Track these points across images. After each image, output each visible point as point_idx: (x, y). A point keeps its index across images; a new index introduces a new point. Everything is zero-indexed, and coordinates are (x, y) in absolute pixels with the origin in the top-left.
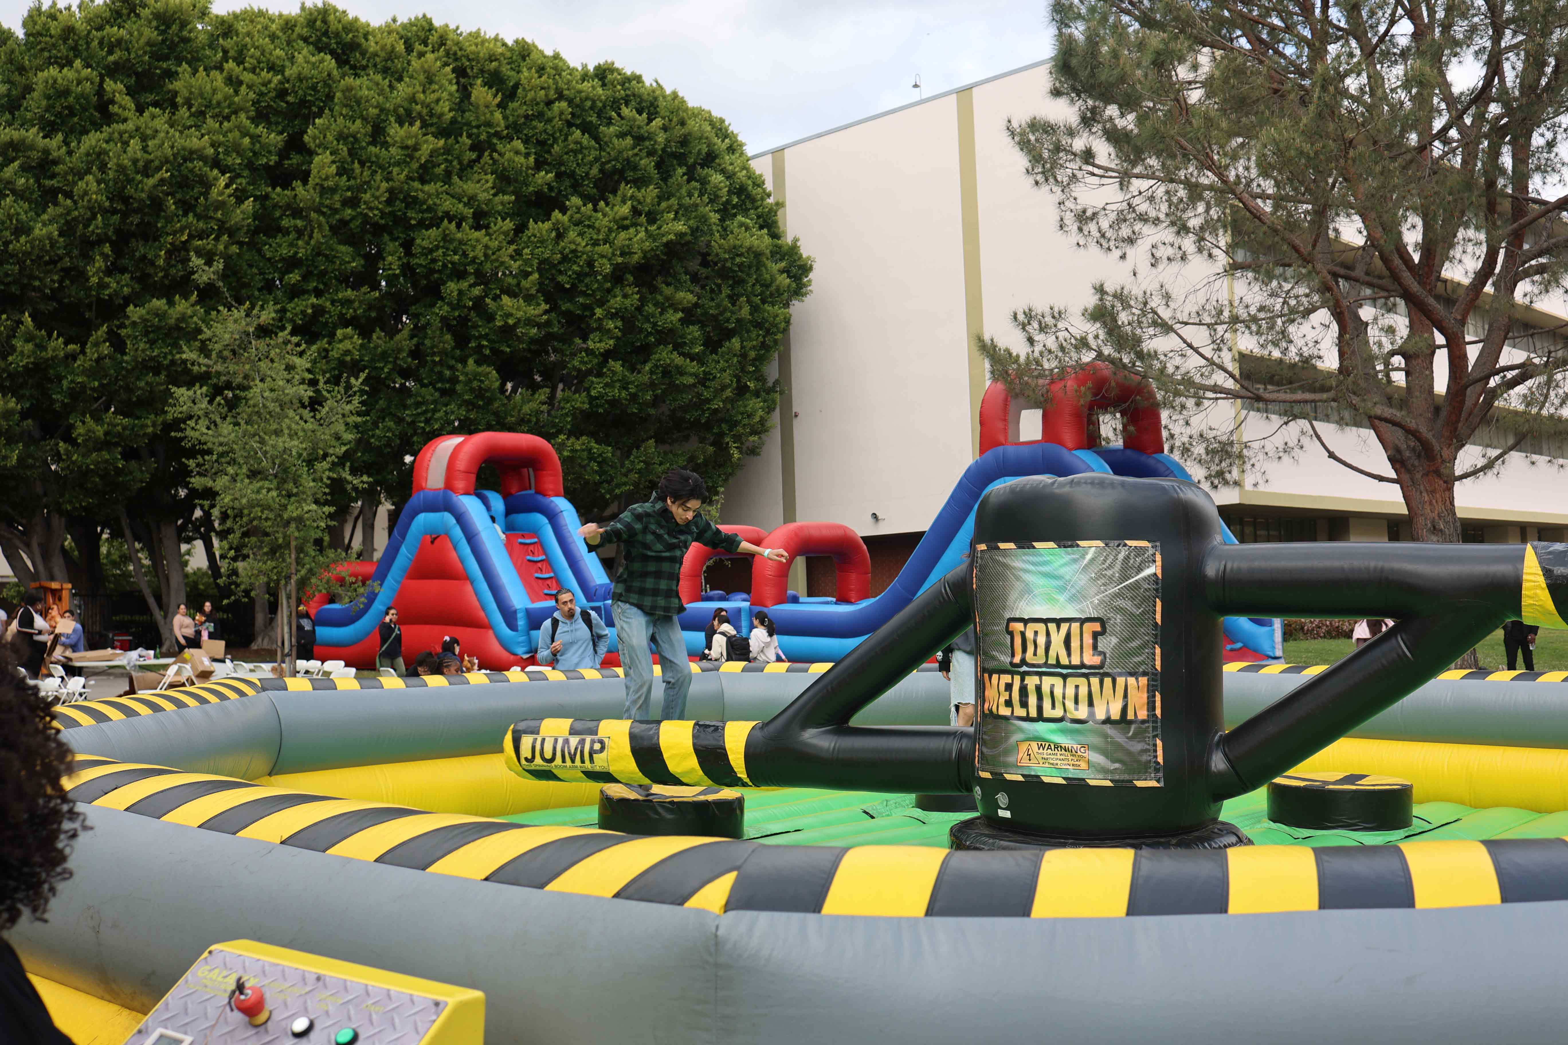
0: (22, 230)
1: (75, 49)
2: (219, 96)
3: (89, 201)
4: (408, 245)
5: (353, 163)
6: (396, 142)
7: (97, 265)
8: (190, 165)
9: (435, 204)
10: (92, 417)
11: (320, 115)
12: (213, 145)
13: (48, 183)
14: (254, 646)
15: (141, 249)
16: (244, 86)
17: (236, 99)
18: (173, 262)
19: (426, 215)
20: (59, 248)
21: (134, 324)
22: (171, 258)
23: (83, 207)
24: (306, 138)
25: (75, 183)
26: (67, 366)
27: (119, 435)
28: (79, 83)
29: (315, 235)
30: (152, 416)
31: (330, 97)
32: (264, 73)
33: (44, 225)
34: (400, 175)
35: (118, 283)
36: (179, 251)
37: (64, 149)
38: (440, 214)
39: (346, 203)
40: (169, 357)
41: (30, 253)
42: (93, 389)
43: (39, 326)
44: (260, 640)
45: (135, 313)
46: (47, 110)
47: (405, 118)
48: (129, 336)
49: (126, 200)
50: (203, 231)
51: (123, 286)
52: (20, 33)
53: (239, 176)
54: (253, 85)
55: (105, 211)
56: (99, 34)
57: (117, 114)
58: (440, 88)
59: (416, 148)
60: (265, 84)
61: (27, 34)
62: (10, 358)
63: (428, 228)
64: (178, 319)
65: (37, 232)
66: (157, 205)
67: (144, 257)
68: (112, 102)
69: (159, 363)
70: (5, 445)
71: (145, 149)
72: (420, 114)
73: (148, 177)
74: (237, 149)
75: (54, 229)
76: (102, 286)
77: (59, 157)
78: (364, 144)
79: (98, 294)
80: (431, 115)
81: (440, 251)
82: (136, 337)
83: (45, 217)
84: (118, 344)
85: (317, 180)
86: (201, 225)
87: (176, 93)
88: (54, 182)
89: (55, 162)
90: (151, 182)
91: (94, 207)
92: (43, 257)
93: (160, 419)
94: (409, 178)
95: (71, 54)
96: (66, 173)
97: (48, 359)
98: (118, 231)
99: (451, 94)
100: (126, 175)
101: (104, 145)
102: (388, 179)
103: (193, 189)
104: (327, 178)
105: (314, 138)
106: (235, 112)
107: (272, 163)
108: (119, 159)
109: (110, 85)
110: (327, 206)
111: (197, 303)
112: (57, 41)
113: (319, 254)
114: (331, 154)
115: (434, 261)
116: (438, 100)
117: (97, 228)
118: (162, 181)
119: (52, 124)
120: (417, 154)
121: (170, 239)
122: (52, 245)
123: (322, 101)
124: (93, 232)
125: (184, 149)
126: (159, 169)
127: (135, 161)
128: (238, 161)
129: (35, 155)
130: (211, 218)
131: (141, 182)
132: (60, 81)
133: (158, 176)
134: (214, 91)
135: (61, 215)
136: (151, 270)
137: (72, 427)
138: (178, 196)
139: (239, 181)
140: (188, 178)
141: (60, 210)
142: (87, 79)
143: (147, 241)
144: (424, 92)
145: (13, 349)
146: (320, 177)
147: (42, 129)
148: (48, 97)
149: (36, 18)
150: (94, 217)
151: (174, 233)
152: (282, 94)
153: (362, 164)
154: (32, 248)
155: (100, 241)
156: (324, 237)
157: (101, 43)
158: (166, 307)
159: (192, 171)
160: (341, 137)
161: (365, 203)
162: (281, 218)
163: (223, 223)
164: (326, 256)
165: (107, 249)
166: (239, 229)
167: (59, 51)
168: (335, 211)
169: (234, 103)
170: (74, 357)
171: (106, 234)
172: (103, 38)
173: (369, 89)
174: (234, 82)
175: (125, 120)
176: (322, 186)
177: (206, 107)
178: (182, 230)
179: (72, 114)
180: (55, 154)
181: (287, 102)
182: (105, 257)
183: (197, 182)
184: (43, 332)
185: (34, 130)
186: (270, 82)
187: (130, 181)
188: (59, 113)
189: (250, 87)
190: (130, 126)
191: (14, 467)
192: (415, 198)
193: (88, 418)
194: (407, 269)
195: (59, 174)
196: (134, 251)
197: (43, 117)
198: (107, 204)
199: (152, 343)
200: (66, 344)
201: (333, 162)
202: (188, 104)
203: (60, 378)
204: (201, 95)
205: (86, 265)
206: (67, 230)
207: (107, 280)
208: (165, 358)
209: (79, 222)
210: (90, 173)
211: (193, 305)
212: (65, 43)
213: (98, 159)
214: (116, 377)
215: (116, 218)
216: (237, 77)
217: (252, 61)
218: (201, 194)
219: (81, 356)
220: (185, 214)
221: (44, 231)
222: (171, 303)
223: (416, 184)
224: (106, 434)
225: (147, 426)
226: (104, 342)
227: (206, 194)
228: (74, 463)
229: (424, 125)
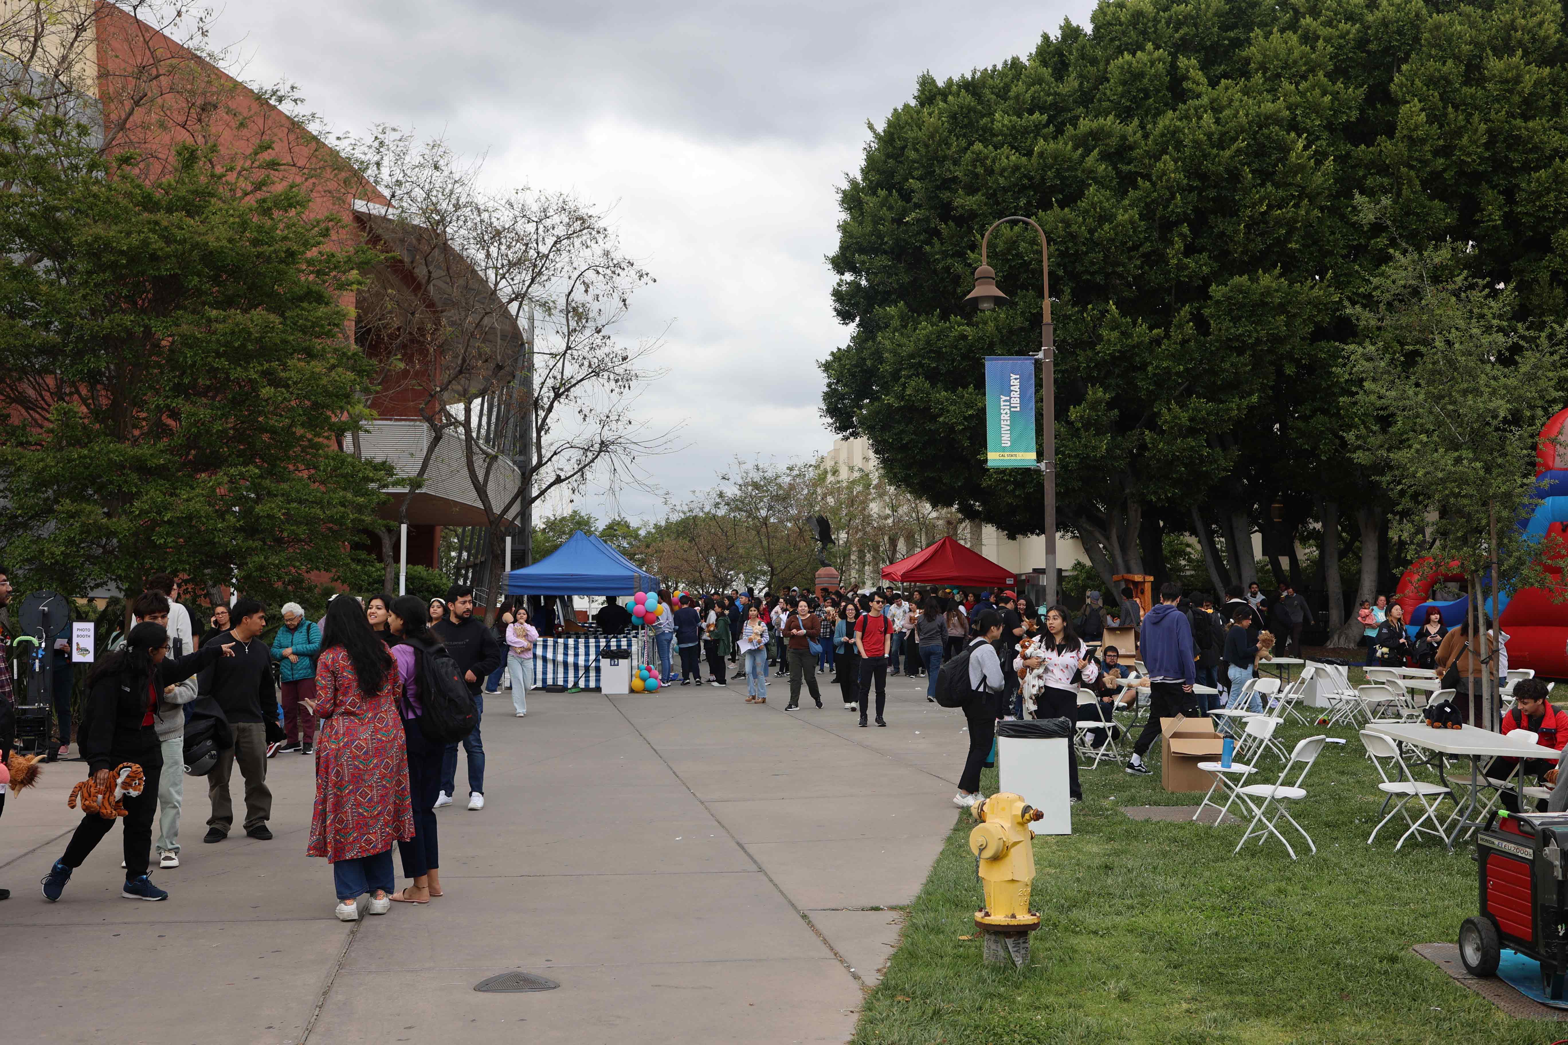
0: (1105, 218)
1: (1144, 33)
2: (1296, 54)
3: (1167, 181)
4: (1509, 194)
5: (1445, 108)
6: (1494, 75)
7: (1177, 246)
8: (1266, 131)
9: (1541, 142)
10: (1177, 403)
11: (1406, 60)
12: (1289, 108)
13: (1125, 168)
14: (1330, 645)
15: (1221, 224)
16: (1321, 41)
17: (1313, 56)
18: (1252, 236)
19: (1531, 156)
20: (1140, 232)
21: (1218, 302)
22: (1249, 233)
23: (1162, 187)
24: (1393, 87)
25: (1151, 166)
26: (1151, 352)
27: (1204, 421)
28: (1152, 64)
29: (1404, 192)
30: (1237, 399)
31: (1417, 39)
32: (1342, 25)
33: (1126, 211)
34: (1498, 114)
35: (1196, 263)
36: (1258, 224)
37: (1139, 134)
38: (1548, 153)
39: (1436, 153)
40: (1255, 335)
41: (1113, 240)
42: (1179, 374)
43: (1124, 314)
44: (1336, 638)
45: (1216, 291)
46: (1122, 96)
47: (1504, 48)
48: (1212, 316)
49: (1203, 177)
50: (1283, 199)
51: (1201, 266)
52: (1088, 28)
53: (1318, 138)
54: (1331, 39)
55: (1182, 190)
56: (1167, 14)
57: (1190, 90)
58: (1542, 9)
59: (1518, 80)
60: (1342, 36)
61: (1097, 29)
62: (1098, 347)
63: (1537, 169)
64: (1262, 294)
65: (1120, 217)
66: (1234, 176)
67: (1222, 234)
68: (1185, 78)
69: (1244, 342)
70: (1094, 435)
71: (1217, 121)
72: (1520, 43)
73: (1223, 149)
74: (1315, 109)
75: (1134, 213)
76: (1181, 267)
77: (1135, 142)
78: (1457, 85)
79: (1178, 276)
80: (1534, 40)
81: (1552, 195)
82: (1219, 317)
83: (1126, 202)
84: (1202, 324)
85: (1405, 132)
86: (1281, 193)
87: (1247, 61)
88: (1131, 167)
89: (1131, 148)
90: (1228, 153)
91: (1172, 187)
92: (1126, 243)
93: (1245, 403)
94: (1511, 115)
95: (1141, 38)
96: (1143, 157)
97: (1134, 347)
98: (1196, 209)
99: (1555, 14)
100: (1203, 151)
101: (1178, 123)
102: (1486, 121)
103: (1270, 156)
104: (1416, 127)
105: (1401, 86)
106: (1312, 70)
107: (1353, 119)
108: (1194, 135)
109: (1183, 62)
110: (1417, 160)
111: (1281, 275)
112: (1127, 27)
113: (1408, 214)
114: (1420, 101)
115: (1544, 207)
116: (1541, 24)
117: (1177, 207)
118: (1239, 151)
119: (1128, 110)
120: (1519, 88)
121: (1248, 212)
122: (1135, 230)
123: (1409, 45)
124: (1173, 211)
125: (1258, 116)
126: (1234, 140)
127: (1209, 135)
128: (1317, 123)
129: (1114, 141)
130: (1290, 184)
131: (1217, 155)
132: (1135, 64)
133: (1234, 147)
134: (1290, 51)
135: (1139, 200)
136: (1231, 246)
137: (1158, 415)
138: (1255, 166)
139: (1318, 143)
140: (1264, 146)
141: (1139, 193)
142: (1159, 60)
143: (1224, 216)
144: (1524, 17)
145: (1100, 338)
146: (1409, 128)
147: (1117, 116)
148: (1124, 83)
149: (1106, 9)
150: (1173, 197)
151: (1254, 205)
152: (1362, 43)
153: (1456, 107)
154: (1116, 234)
155: (1178, 223)
156: (1414, 193)
157: (1168, 24)
158: (1249, 283)
159: (1268, 137)
160: (1431, 82)
161: (1461, 149)
162: (1365, 177)
163: (1304, 188)
164: (1417, 215)
165: (1185, 229)
166: (1319, 194)
167: (1130, 38)
168: (1425, 163)
169: (1312, 60)
170: (1158, 342)
171: (1185, 213)
172: (1171, 17)
173: (1460, 24)
174: (1309, 38)
175: (1199, 96)
176: (1410, 138)
177: (1282, 68)
178: (1261, 202)
179: (1147, 97)
180: (1131, 139)
181: (1368, 52)
182: (1183, 236)
183: (1274, 148)
184: (1129, 319)
185: (1111, 117)
186: (1348, 32)
187: (1205, 156)
188: (1134, 97)
189: (1328, 40)
190: (1205, 100)
191: (1102, 457)
192: (1519, 137)
193: (1173, 405)
194: (1510, 220)
195: (1136, 158)
196: (1212, 228)
197: (1119, 103)
198: (1185, 182)
199: (1235, 320)
200: (1151, 328)
201: (1422, 110)
202: (1263, 67)
203: (1144, 367)
204: (1277, 56)
205: (1165, 248)
206: (1148, 214)
207: (1186, 261)
208: (1250, 336)
209: (1158, 204)
210: (1167, 154)
211: (1278, 278)
212: (1135, 28)
213: (1173, 138)
214: (1201, 360)
215: (1193, 196)
216: (1314, 33)
217: (1328, 13)
218: (1279, 160)
219: (1165, 341)
220: (1263, 185)
221: (1127, 216)
222: (1254, 280)
223: (1519, 122)
224: (1191, 419)
225: (1232, 409)
226: (1188, 322)
227: (1283, 160)
228: (1160, 451)
229: (1526, 53)
